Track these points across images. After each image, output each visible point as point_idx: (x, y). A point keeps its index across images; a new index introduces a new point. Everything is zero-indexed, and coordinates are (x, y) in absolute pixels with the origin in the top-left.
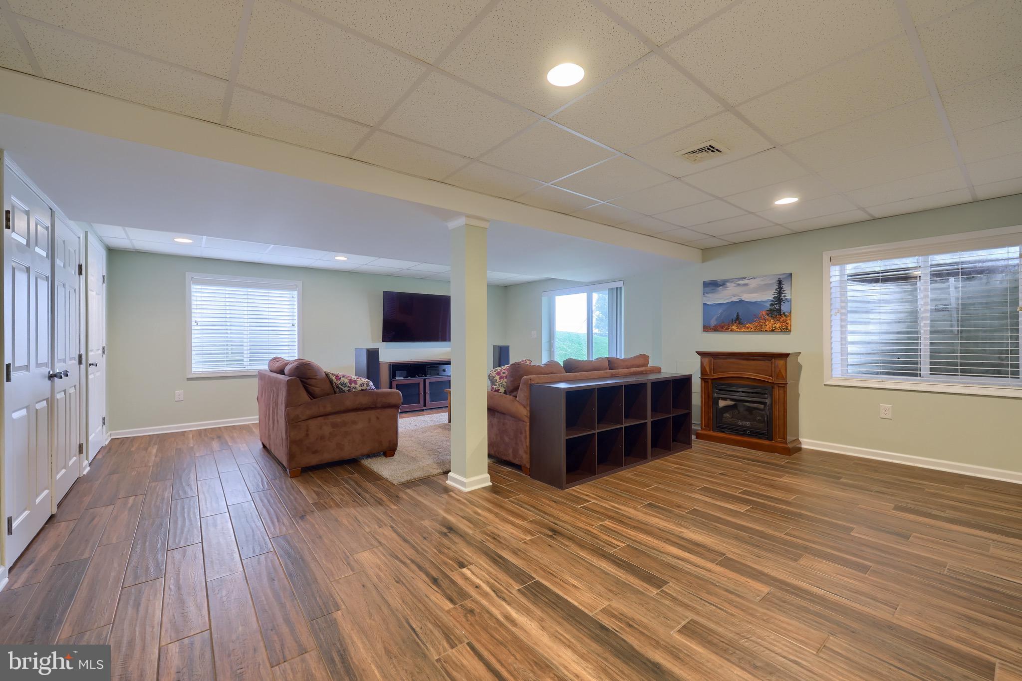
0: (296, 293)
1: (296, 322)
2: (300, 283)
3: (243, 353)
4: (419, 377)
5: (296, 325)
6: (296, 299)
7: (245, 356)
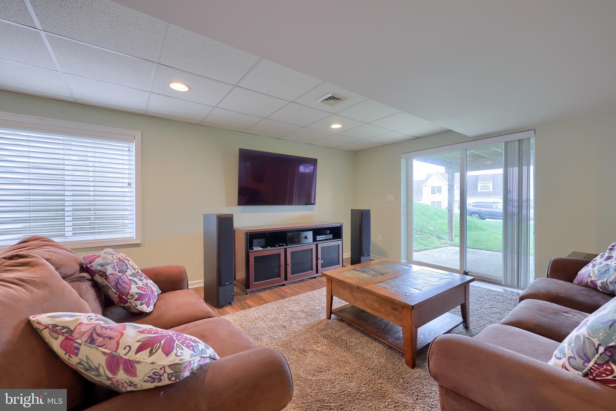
0: (134, 145)
1: (133, 181)
2: (138, 134)
3: (63, 210)
4: (279, 246)
5: (133, 185)
6: (134, 154)
7: (67, 214)
